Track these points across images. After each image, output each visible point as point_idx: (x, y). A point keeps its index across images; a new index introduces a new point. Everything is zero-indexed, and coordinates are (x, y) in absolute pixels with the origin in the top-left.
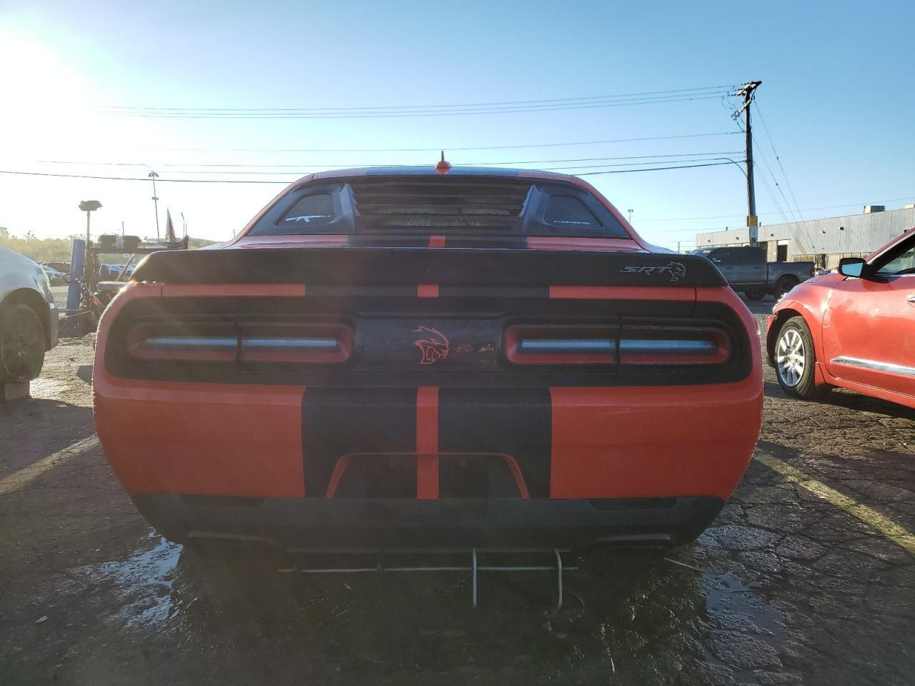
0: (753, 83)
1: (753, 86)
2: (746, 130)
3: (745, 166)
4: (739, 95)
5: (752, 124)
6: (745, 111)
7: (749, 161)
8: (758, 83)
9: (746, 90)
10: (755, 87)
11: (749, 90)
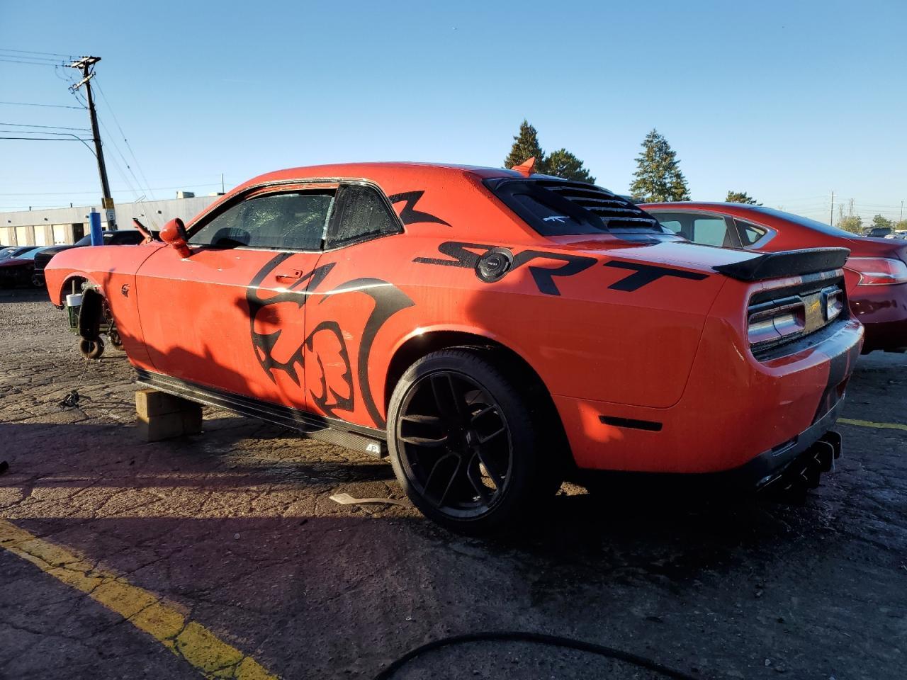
0: (91, 58)
1: (91, 60)
2: (89, 107)
3: (93, 145)
4: (76, 67)
5: (96, 102)
6: (85, 86)
7: (97, 140)
8: (98, 59)
9: (83, 63)
10: (94, 62)
11: (87, 64)
